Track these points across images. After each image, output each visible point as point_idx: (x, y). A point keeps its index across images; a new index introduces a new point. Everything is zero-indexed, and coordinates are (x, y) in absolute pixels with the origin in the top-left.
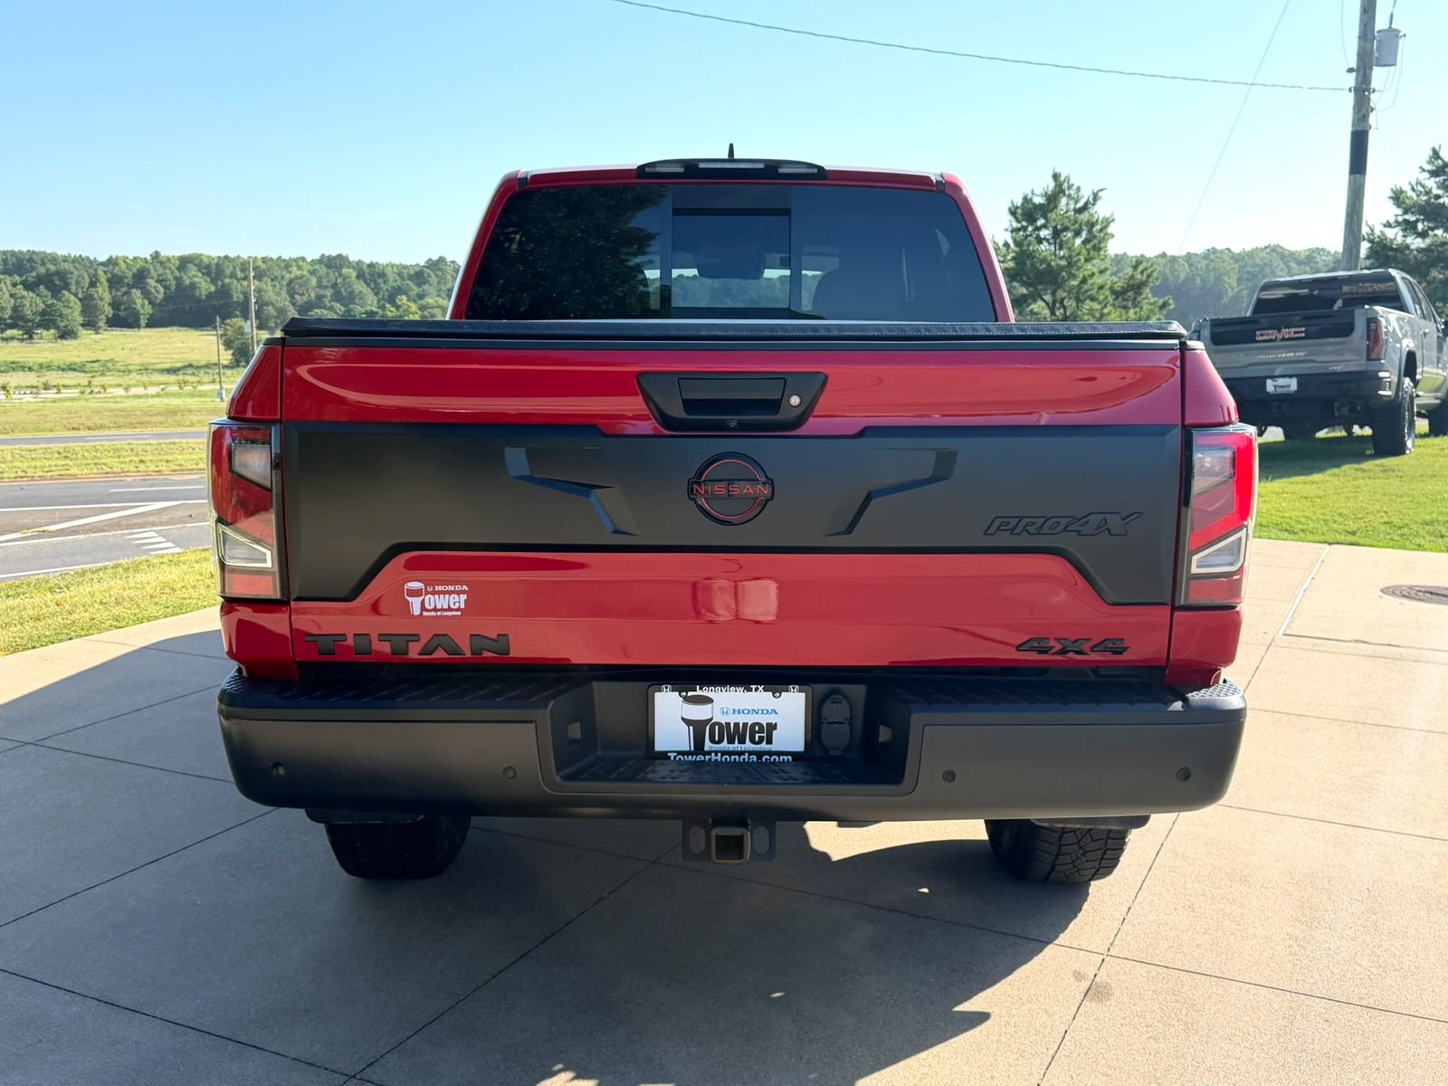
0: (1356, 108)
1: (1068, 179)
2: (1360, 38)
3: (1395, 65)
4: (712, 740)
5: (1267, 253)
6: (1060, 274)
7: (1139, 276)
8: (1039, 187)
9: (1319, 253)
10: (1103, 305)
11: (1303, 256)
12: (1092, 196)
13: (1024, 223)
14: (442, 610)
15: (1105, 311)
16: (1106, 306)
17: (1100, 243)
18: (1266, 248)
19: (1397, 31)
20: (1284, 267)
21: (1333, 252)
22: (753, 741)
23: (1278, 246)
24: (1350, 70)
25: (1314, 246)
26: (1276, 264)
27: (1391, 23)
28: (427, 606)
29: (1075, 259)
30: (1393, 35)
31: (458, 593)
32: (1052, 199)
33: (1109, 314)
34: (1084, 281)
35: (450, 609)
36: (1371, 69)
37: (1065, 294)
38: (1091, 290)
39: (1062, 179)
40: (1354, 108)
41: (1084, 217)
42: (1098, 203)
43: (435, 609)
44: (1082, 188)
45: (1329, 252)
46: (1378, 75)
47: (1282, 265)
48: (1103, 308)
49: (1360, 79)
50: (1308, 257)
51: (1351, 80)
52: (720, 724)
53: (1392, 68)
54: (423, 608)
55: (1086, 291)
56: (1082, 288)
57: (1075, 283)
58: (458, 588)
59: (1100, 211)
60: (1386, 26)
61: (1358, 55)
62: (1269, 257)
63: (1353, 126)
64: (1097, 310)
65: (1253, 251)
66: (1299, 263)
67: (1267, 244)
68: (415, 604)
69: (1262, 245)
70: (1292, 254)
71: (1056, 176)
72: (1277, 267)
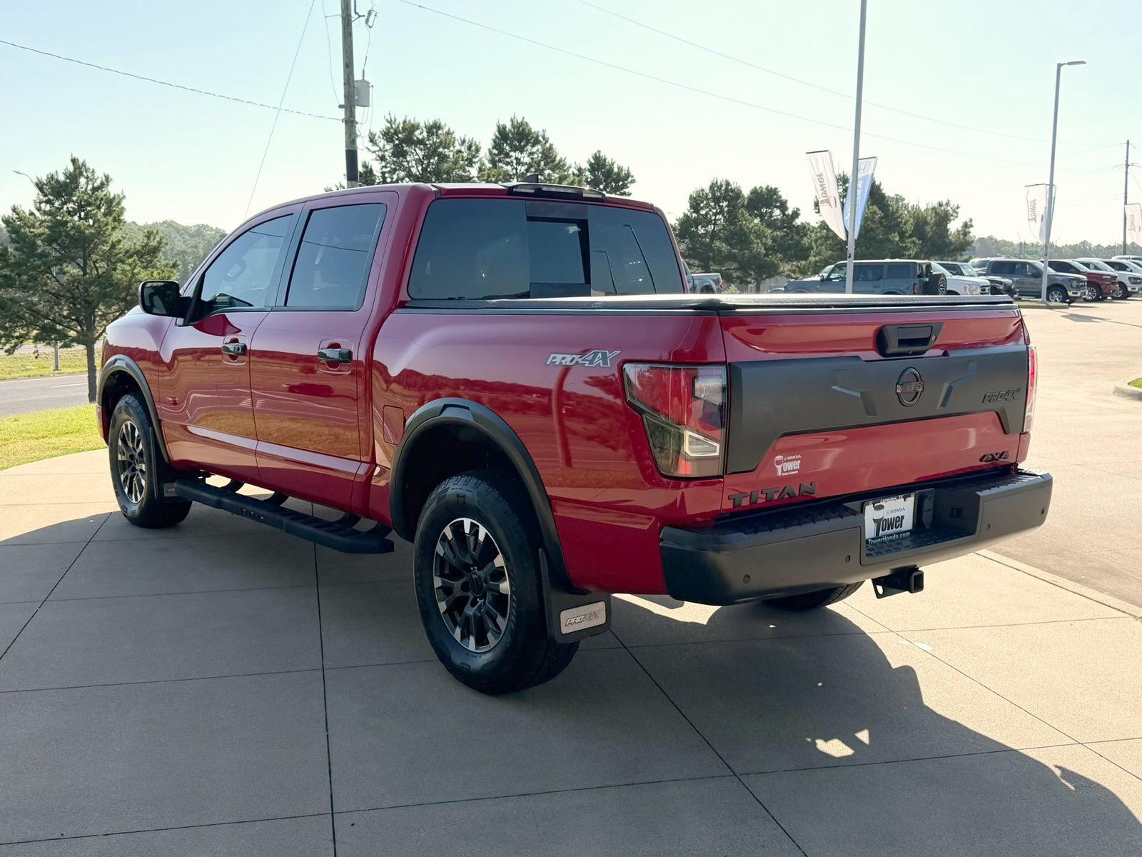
0: (348, 134)
1: (84, 165)
2: (345, 84)
3: (368, 106)
4: (883, 530)
5: (166, 227)
6: (93, 240)
7: (152, 243)
8: (61, 168)
9: (204, 229)
10: (133, 267)
11: (193, 231)
12: (104, 178)
13: (52, 198)
14: (791, 471)
15: (136, 271)
16: (135, 267)
17: (119, 216)
18: (164, 223)
19: (368, 83)
20: (180, 238)
21: (215, 228)
22: (896, 528)
23: (173, 221)
24: (340, 107)
25: (200, 222)
26: (174, 236)
27: (363, 77)
28: (785, 470)
29: (105, 229)
30: (366, 85)
31: (796, 460)
32: (73, 177)
33: (139, 273)
34: (113, 246)
35: (794, 470)
36: (354, 107)
37: (98, 257)
38: (119, 253)
39: (80, 163)
40: (346, 134)
41: (100, 194)
42: (111, 184)
43: (787, 471)
44: (96, 170)
45: (211, 228)
46: (359, 111)
47: (178, 237)
48: (133, 269)
49: (348, 114)
50: (197, 231)
51: (341, 114)
52: (885, 519)
53: (366, 108)
54: (783, 471)
55: (116, 255)
56: (113, 252)
57: (106, 248)
58: (797, 457)
59: (112, 190)
60: (361, 78)
61: (345, 96)
62: (167, 230)
63: (346, 146)
64: (128, 271)
65: (153, 224)
66: (192, 236)
67: (164, 220)
68: (779, 467)
69: (160, 220)
70: (185, 229)
71: (74, 161)
72: (175, 238)
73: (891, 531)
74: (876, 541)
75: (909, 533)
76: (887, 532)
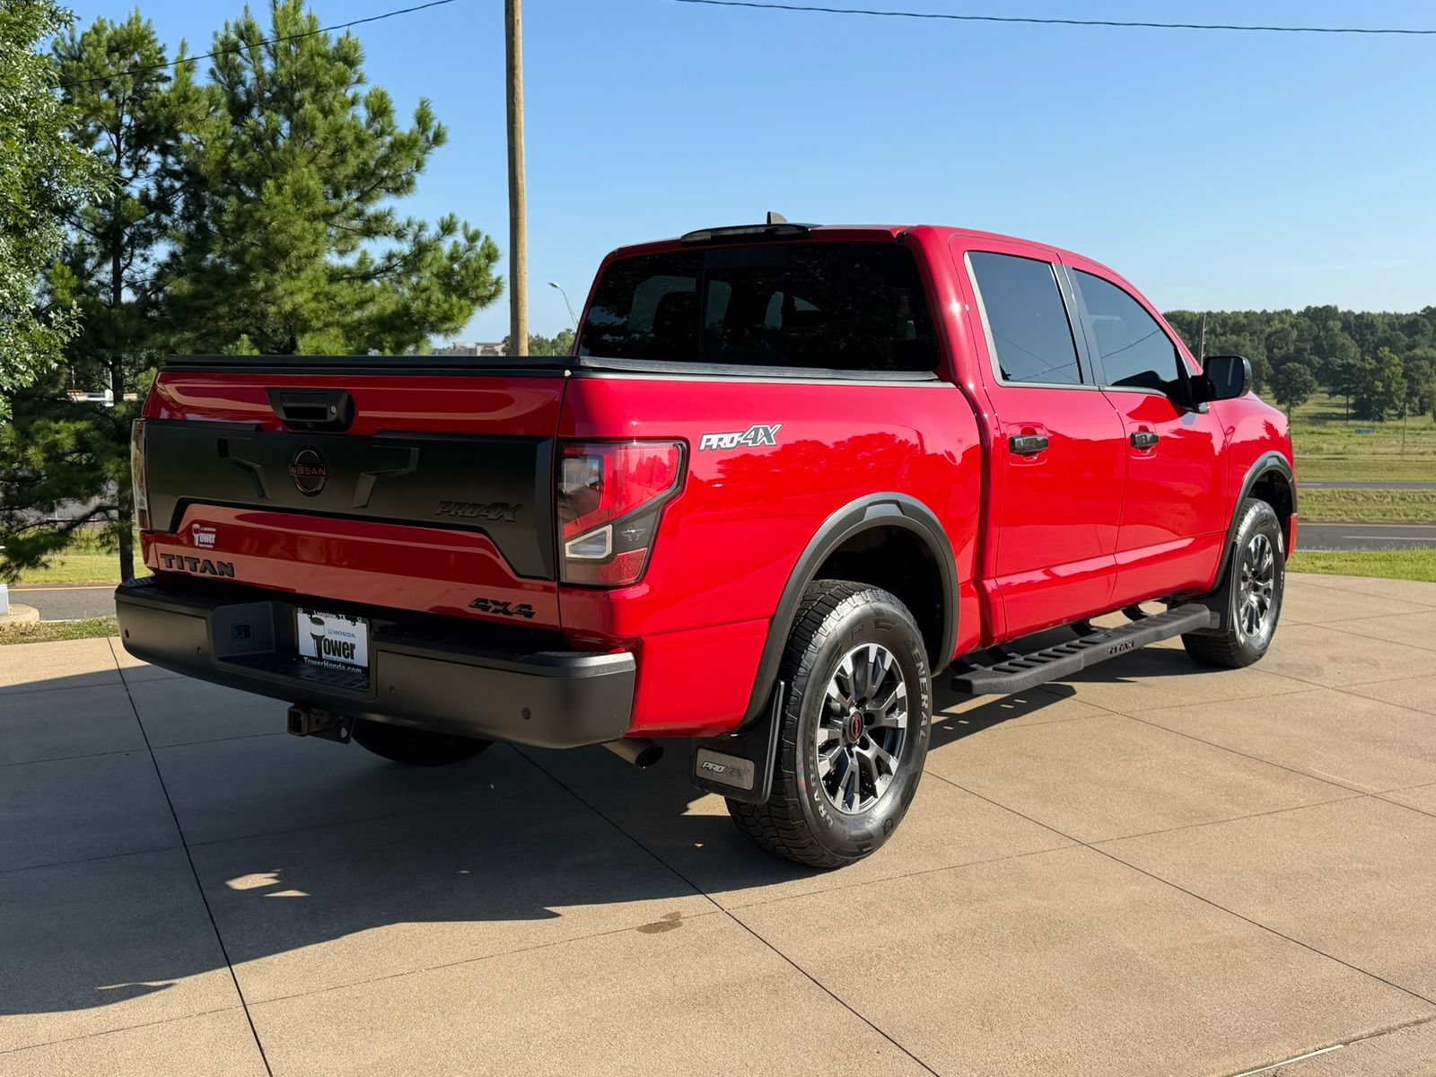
4: (325, 652)
14: (206, 543)
22: (344, 656)
28: (201, 541)
52: (328, 641)
58: (213, 529)
68: (196, 536)
73: (336, 658)
74: (314, 662)
75: (359, 670)
76: (331, 656)
